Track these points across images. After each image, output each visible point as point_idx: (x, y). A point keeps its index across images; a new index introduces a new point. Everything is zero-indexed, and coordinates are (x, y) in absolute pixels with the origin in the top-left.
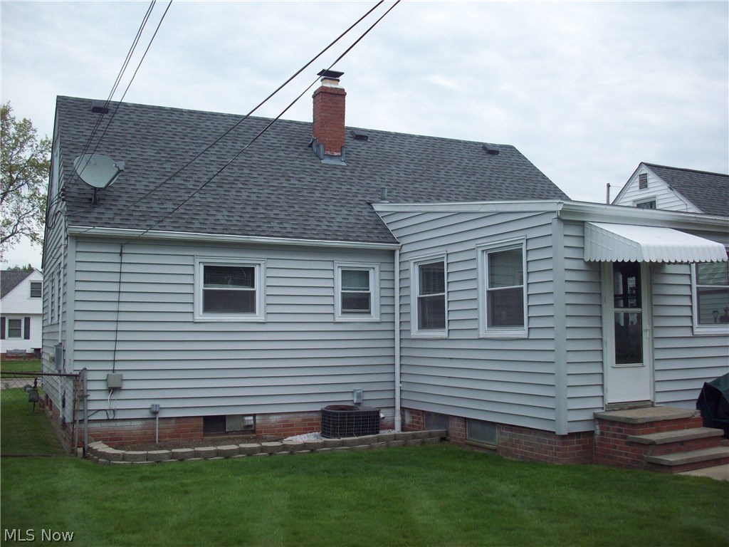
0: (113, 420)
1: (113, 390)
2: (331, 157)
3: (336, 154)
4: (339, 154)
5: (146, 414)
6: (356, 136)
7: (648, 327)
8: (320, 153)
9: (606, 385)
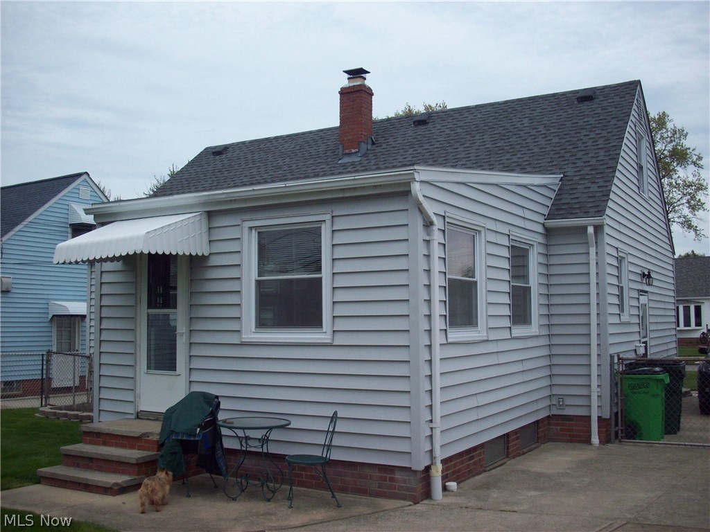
2: (350, 154)
3: (353, 151)
4: (357, 150)
6: (414, 122)
7: (184, 331)
8: (340, 153)
9: (138, 391)
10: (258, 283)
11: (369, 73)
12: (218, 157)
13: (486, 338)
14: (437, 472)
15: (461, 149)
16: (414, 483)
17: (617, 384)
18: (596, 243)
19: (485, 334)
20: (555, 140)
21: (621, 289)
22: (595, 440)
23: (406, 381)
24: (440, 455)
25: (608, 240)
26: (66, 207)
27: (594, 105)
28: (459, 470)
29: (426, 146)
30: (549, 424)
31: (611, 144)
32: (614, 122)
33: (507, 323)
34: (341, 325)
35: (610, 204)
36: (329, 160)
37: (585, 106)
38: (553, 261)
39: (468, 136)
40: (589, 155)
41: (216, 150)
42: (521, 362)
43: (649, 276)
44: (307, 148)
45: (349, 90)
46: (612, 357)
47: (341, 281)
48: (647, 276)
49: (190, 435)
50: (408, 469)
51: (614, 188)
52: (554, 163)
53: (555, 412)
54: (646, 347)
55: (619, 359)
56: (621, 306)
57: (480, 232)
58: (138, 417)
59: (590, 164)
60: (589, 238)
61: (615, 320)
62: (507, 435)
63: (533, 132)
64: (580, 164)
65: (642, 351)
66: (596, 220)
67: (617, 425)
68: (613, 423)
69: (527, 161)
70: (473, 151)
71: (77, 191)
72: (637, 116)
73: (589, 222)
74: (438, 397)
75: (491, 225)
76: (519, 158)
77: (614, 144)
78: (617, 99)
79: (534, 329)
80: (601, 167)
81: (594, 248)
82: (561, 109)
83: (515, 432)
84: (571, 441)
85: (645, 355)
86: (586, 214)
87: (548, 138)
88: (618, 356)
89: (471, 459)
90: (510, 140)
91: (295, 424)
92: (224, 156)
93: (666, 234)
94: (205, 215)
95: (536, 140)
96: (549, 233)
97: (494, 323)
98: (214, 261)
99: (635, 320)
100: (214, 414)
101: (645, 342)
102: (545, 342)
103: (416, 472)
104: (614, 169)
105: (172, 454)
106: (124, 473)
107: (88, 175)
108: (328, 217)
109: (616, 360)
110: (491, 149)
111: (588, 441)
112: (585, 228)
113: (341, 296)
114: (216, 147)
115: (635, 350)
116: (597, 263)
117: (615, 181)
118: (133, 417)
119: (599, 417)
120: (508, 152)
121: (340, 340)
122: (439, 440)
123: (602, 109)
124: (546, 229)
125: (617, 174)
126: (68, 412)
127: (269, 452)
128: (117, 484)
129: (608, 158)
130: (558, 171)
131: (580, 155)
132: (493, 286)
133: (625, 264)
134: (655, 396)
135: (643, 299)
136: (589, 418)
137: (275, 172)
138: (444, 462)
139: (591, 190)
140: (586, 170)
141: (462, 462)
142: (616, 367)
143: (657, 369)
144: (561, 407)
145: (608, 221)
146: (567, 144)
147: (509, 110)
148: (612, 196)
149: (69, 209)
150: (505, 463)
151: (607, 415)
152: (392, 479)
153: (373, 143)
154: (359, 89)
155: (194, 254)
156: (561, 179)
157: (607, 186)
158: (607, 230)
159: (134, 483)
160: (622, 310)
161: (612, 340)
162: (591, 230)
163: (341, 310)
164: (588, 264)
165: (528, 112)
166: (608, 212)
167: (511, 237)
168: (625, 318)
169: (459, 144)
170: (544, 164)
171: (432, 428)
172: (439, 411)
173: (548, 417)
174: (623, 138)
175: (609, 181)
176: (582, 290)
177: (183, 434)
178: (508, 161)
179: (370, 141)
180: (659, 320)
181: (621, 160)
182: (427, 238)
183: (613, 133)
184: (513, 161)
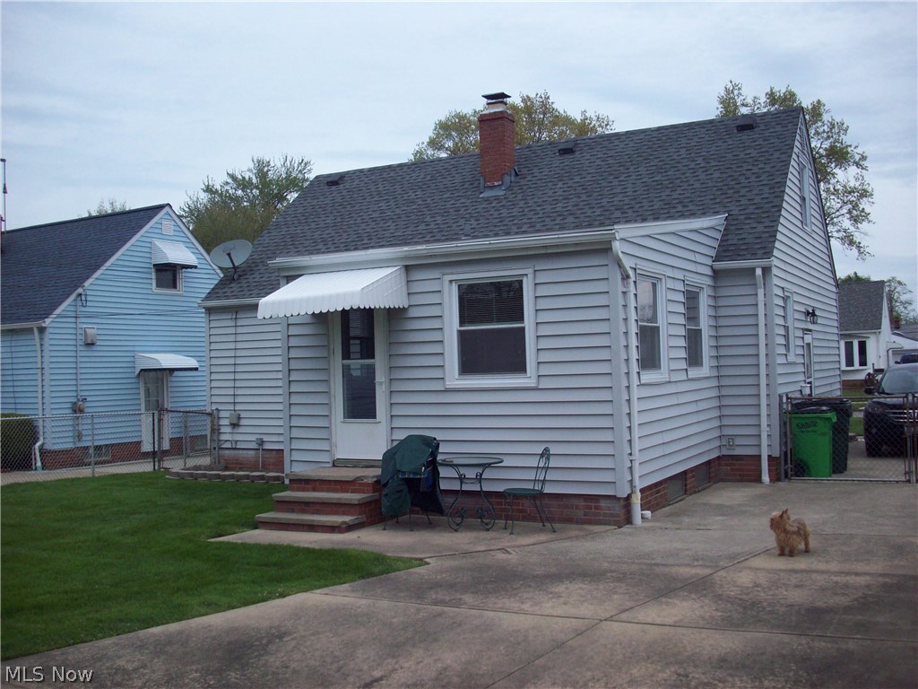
0: (235, 449)
1: (234, 425)
2: (492, 187)
3: (496, 184)
4: (500, 183)
5: (254, 446)
6: (559, 150)
7: (383, 380)
8: (482, 185)
9: (334, 440)
10: (461, 333)
11: (509, 97)
12: (334, 188)
13: (668, 380)
14: (637, 500)
15: (615, 183)
16: (618, 509)
17: (785, 423)
18: (764, 284)
19: (667, 376)
20: (716, 175)
21: (786, 328)
22: (766, 478)
23: (609, 418)
24: (639, 484)
25: (776, 281)
26: (149, 245)
27: (754, 134)
28: (650, 501)
29: (577, 179)
30: (720, 464)
31: (775, 181)
32: (777, 155)
33: (683, 365)
34: (545, 370)
35: (777, 244)
36: (470, 193)
37: (745, 136)
38: (721, 302)
39: (621, 168)
40: (754, 192)
41: (329, 180)
42: (695, 404)
43: (813, 314)
44: (440, 179)
45: (490, 117)
46: (780, 396)
47: (544, 330)
48: (811, 314)
49: (415, 473)
50: (613, 497)
51: (780, 228)
52: (717, 201)
53: (725, 452)
54: (811, 387)
55: (788, 398)
56: (787, 346)
57: (661, 279)
58: (334, 466)
59: (755, 201)
60: (758, 281)
61: (781, 360)
62: (685, 473)
63: (692, 165)
64: (744, 201)
65: (807, 391)
66: (764, 262)
67: (786, 463)
68: (783, 462)
69: (689, 197)
70: (630, 185)
71: (159, 226)
72: (800, 147)
73: (757, 264)
74: (636, 433)
75: (670, 273)
76: (680, 194)
77: (778, 180)
78: (779, 128)
79: (705, 370)
80: (766, 206)
81: (762, 290)
82: (720, 139)
83: (692, 470)
84: (741, 481)
85: (810, 395)
86: (754, 256)
87: (709, 172)
88: (787, 396)
89: (658, 492)
90: (669, 173)
91: (507, 462)
92: (341, 187)
93: (829, 267)
94: (403, 269)
95: (696, 174)
96: (716, 274)
97: (675, 365)
98: (414, 313)
99: (801, 360)
100: (434, 454)
101: (810, 383)
102: (714, 383)
103: (619, 499)
104: (780, 207)
105: (398, 492)
106: (344, 513)
107: (171, 206)
108: (530, 271)
109: (784, 400)
110: (648, 183)
111: (758, 480)
112: (753, 270)
113: (544, 344)
114: (330, 175)
115: (801, 391)
116: (765, 304)
117: (782, 220)
118: (330, 465)
119: (769, 456)
120: (667, 188)
121: (545, 384)
122: (637, 472)
123: (764, 140)
124: (714, 271)
125: (783, 212)
126: (208, 472)
127: (484, 489)
128: (344, 523)
129: (773, 195)
130: (721, 209)
131: (743, 192)
132: (673, 331)
133: (790, 303)
134: (823, 434)
135: (808, 338)
136: (759, 457)
137: (408, 206)
138: (642, 491)
139: (757, 230)
140: (751, 209)
141: (651, 495)
142: (785, 406)
143: (824, 408)
144: (731, 447)
145: (776, 262)
146: (730, 179)
147: (664, 138)
148: (779, 236)
149: (151, 246)
150: (684, 499)
151: (776, 453)
152: (597, 508)
153: (517, 175)
154: (500, 116)
155: (392, 307)
156: (726, 219)
157: (773, 226)
158: (775, 271)
159: (356, 522)
160: (788, 350)
161: (781, 380)
162: (759, 272)
163: (544, 357)
164: (757, 305)
165: (684, 141)
166: (776, 253)
167: (686, 282)
168: (791, 358)
169: (612, 177)
170: (706, 202)
171: (631, 461)
172: (637, 445)
173: (719, 458)
174: (787, 174)
175: (776, 220)
176: (750, 331)
177: (410, 473)
178: (668, 198)
179: (513, 173)
180: (823, 359)
181: (786, 197)
182: (624, 290)
183: (776, 169)
184: (673, 197)
